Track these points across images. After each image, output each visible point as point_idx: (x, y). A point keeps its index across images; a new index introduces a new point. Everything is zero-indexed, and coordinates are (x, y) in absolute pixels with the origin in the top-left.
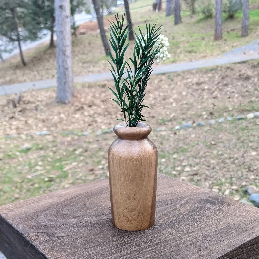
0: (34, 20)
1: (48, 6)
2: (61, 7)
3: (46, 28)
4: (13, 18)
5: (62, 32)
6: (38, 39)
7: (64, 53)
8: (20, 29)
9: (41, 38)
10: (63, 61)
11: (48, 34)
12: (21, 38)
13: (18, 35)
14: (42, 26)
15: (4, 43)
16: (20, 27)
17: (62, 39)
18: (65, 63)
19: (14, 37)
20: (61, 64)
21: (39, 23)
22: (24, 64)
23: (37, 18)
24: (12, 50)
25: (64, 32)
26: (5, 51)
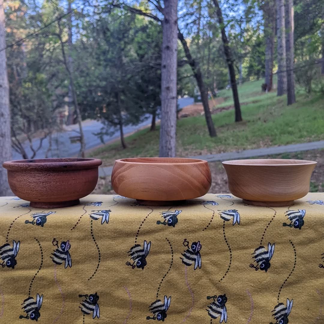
0: (137, 103)
1: (152, 90)
2: (168, 88)
3: (148, 112)
4: (117, 102)
6: (140, 122)
7: (168, 134)
8: (123, 113)
9: (142, 121)
10: (167, 142)
11: (149, 117)
12: (123, 121)
13: (120, 118)
14: (144, 109)
15: (105, 127)
16: (123, 111)
17: (167, 120)
19: (116, 121)
20: (164, 145)
21: (141, 107)
22: (124, 146)
23: (139, 101)
24: (113, 133)
25: (170, 113)
26: (107, 134)
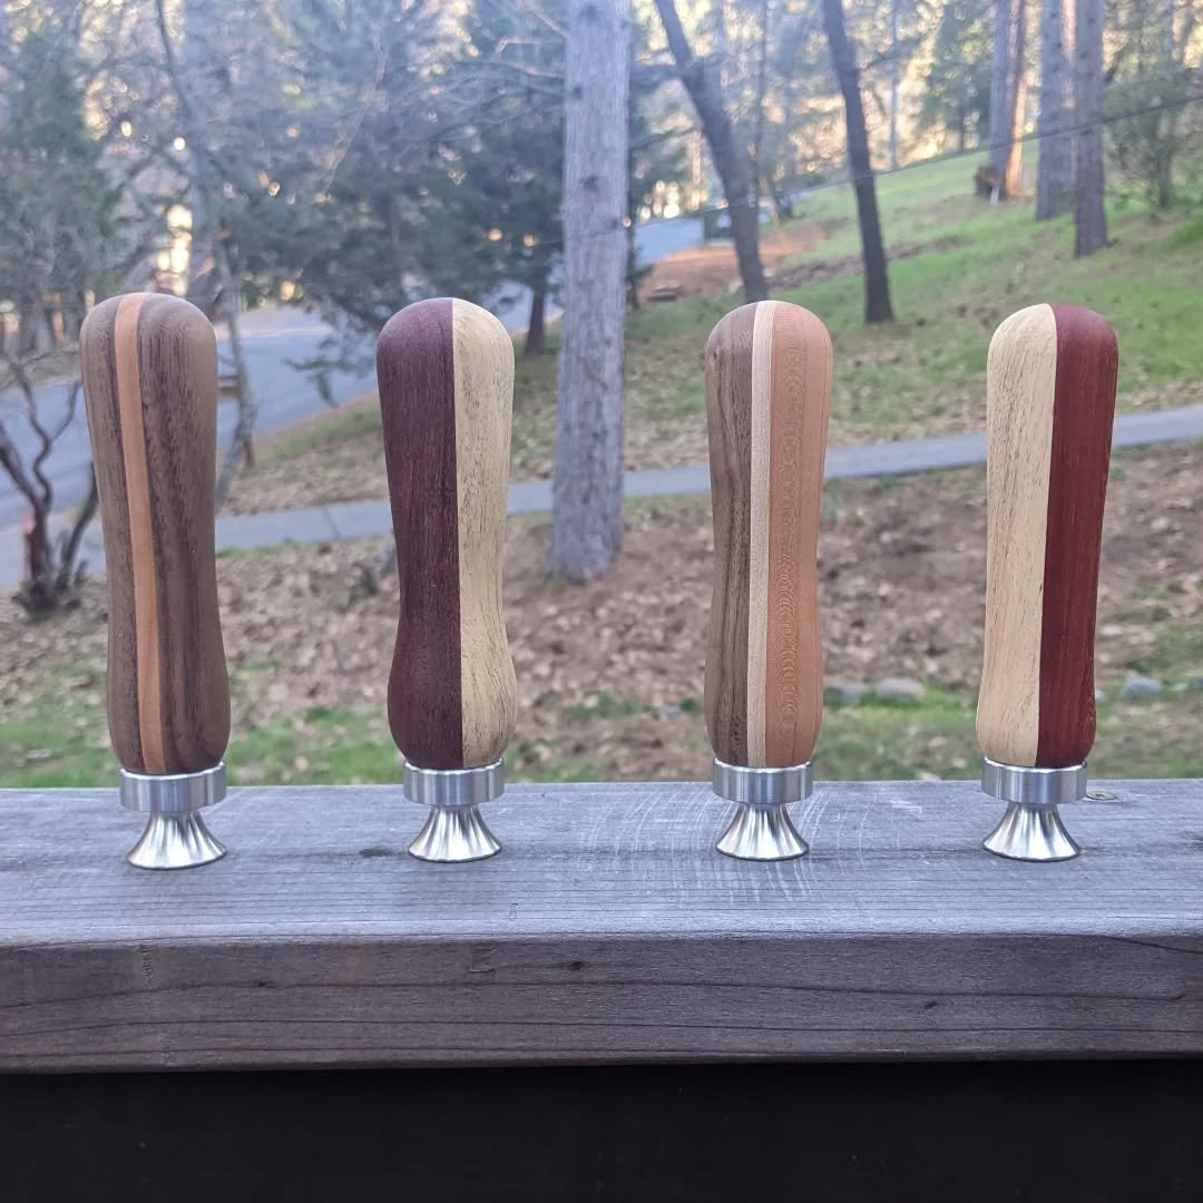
0: (468, 240)
1: (530, 185)
2: (591, 183)
3: (514, 276)
4: (385, 234)
5: (585, 285)
7: (591, 371)
8: (410, 281)
10: (585, 405)
11: (520, 297)
14: (499, 266)
15: (339, 336)
16: (410, 269)
17: (584, 316)
18: (592, 410)
19: (384, 311)
20: (575, 419)
21: (486, 256)
23: (477, 232)
25: (598, 286)
26: (343, 365)
